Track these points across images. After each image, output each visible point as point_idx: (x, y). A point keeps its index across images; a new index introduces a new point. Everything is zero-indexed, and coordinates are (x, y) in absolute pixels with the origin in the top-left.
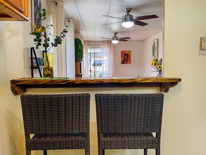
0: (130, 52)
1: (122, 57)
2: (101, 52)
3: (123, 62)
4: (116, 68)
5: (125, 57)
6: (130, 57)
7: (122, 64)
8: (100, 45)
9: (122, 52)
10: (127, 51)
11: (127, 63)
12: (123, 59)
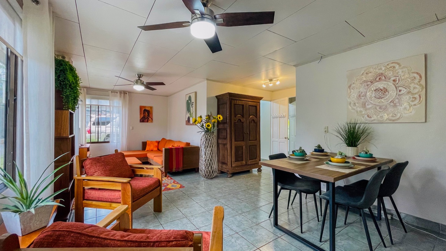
0: (151, 108)
1: (141, 114)
2: (109, 105)
3: (143, 120)
4: (133, 127)
5: (146, 113)
6: (151, 114)
7: (141, 122)
8: (108, 96)
9: (141, 107)
10: (148, 107)
11: (147, 122)
12: (142, 116)
